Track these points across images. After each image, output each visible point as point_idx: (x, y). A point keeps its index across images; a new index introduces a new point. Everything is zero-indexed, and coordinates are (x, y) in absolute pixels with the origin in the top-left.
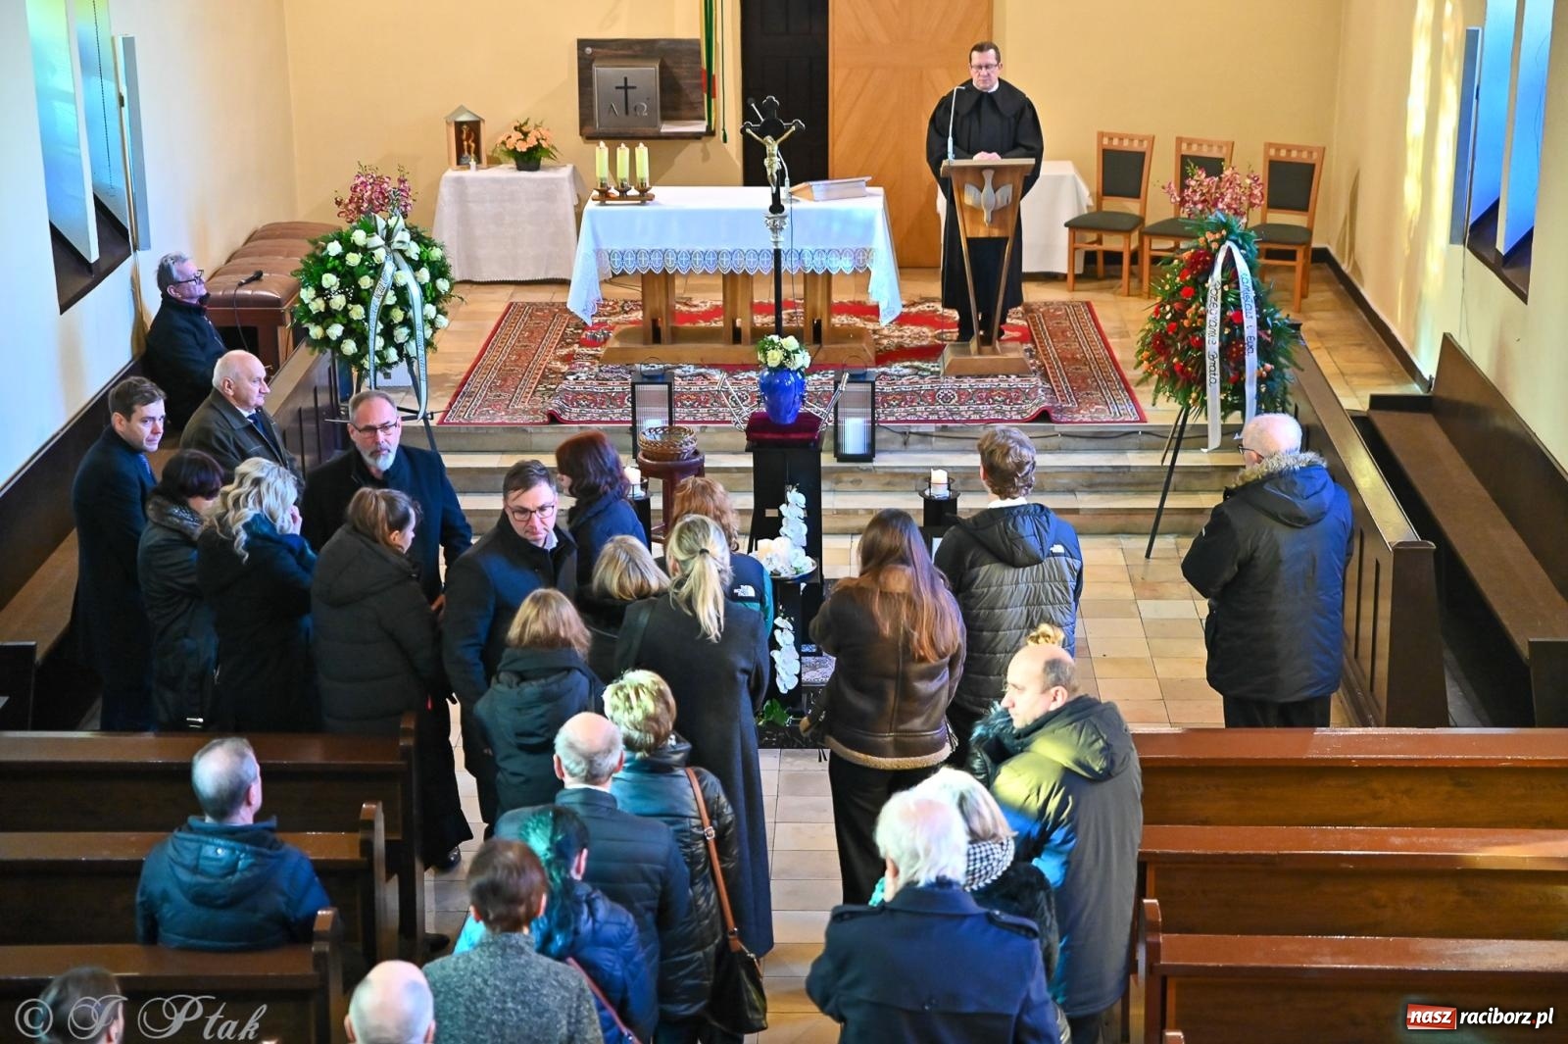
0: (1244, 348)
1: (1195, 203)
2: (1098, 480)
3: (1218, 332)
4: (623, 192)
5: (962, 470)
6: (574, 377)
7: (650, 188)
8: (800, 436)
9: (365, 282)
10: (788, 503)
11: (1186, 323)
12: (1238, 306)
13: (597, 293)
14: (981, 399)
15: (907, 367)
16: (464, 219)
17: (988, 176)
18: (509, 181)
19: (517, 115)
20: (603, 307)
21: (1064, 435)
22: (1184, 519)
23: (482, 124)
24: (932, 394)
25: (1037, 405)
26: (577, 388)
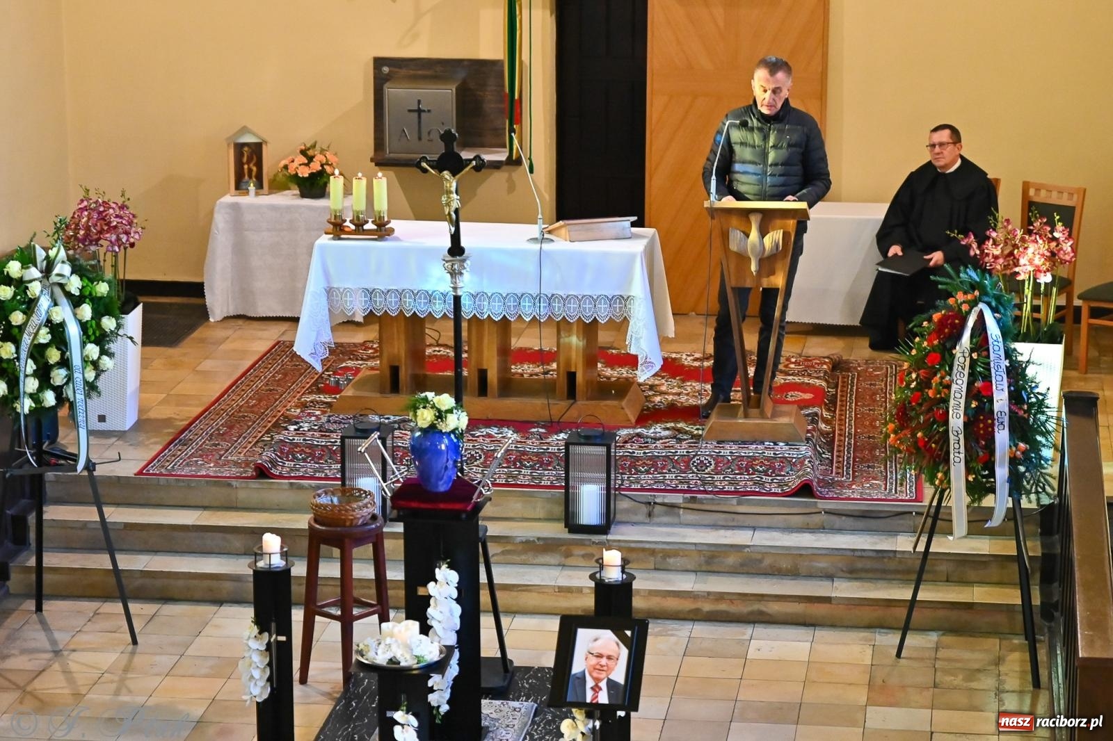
0: (993, 425)
2: (859, 565)
3: (963, 405)
4: (359, 224)
5: (705, 548)
6: (295, 427)
7: (388, 222)
8: (450, 506)
9: (17, 318)
10: (436, 581)
11: (931, 393)
12: (987, 378)
13: (327, 337)
14: (740, 469)
15: (668, 429)
16: (240, 249)
17: (755, 222)
18: (289, 209)
19: (305, 136)
20: (339, 351)
21: (827, 512)
22: (954, 615)
23: (264, 146)
24: (687, 460)
25: (799, 477)
26: (298, 439)
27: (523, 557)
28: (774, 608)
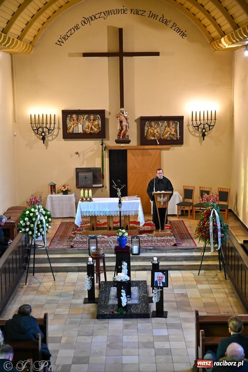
0: (218, 231)
1: (205, 200)
2: (187, 259)
3: (212, 228)
5: (158, 257)
6: (76, 238)
7: (92, 198)
8: (126, 251)
9: (34, 219)
10: (123, 265)
11: (205, 226)
12: (216, 222)
13: (81, 220)
14: (162, 242)
15: (146, 235)
16: (52, 205)
17: (162, 195)
18: (61, 197)
19: (63, 183)
20: (83, 223)
21: (180, 249)
23: (56, 185)
24: (152, 241)
25: (174, 243)
26: (77, 240)
28: (173, 267)
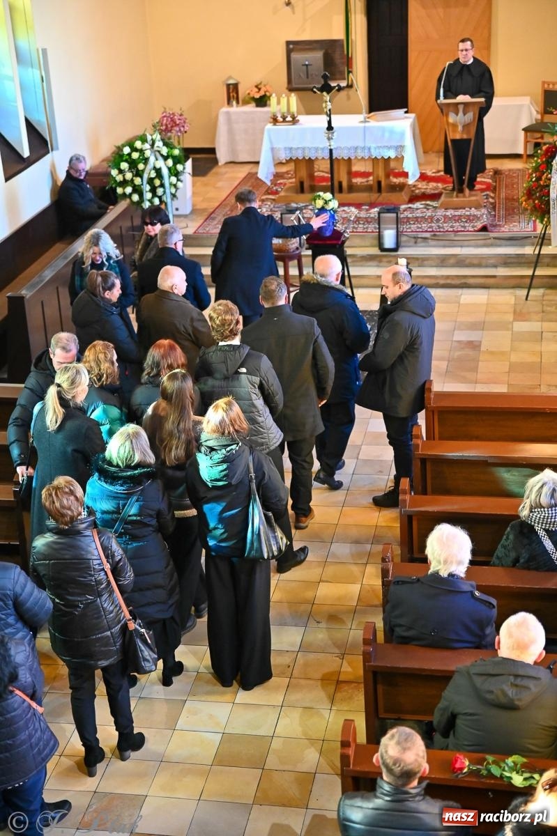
2: (509, 261)
4: (284, 118)
5: (440, 256)
7: (297, 117)
8: (332, 242)
9: (141, 166)
11: (542, 183)
13: (273, 170)
14: (455, 220)
15: (423, 204)
16: (231, 132)
17: (461, 108)
18: (251, 112)
20: (277, 176)
21: (495, 238)
22: (551, 281)
23: (239, 85)
24: (431, 218)
25: (481, 223)
27: (361, 263)
28: (471, 281)
